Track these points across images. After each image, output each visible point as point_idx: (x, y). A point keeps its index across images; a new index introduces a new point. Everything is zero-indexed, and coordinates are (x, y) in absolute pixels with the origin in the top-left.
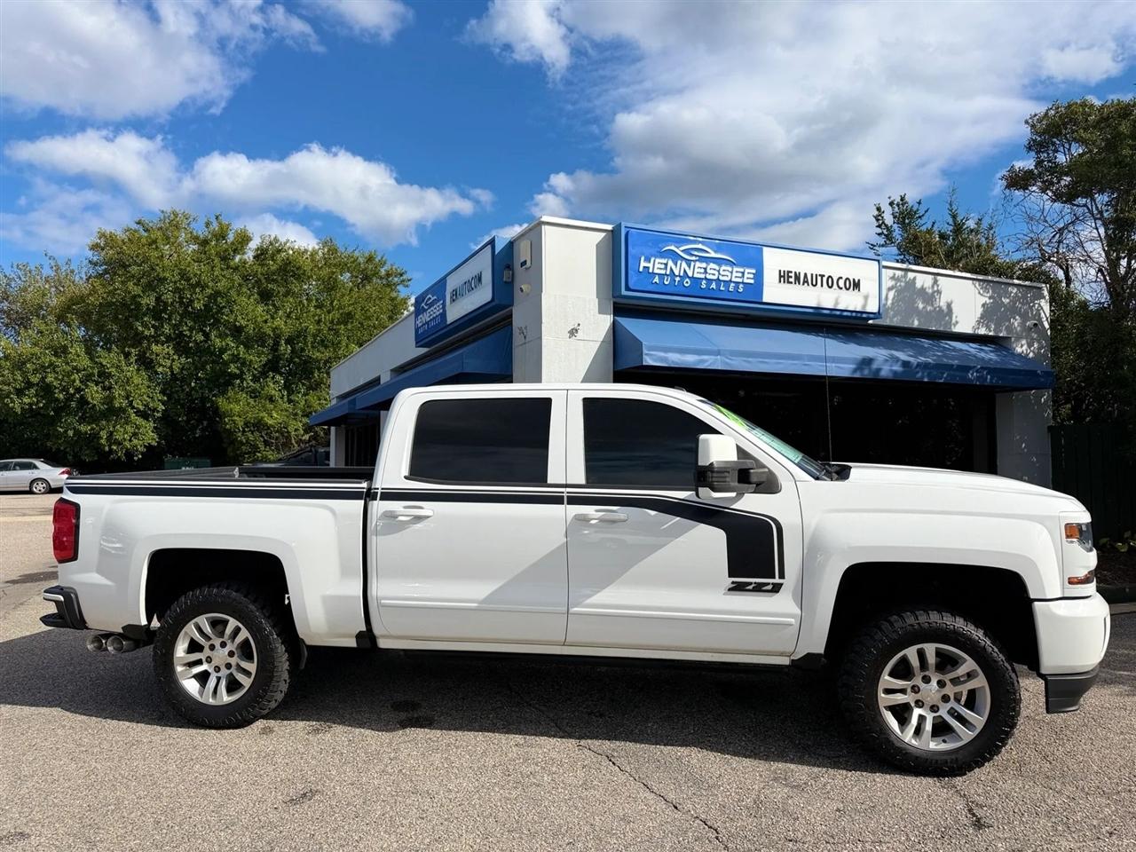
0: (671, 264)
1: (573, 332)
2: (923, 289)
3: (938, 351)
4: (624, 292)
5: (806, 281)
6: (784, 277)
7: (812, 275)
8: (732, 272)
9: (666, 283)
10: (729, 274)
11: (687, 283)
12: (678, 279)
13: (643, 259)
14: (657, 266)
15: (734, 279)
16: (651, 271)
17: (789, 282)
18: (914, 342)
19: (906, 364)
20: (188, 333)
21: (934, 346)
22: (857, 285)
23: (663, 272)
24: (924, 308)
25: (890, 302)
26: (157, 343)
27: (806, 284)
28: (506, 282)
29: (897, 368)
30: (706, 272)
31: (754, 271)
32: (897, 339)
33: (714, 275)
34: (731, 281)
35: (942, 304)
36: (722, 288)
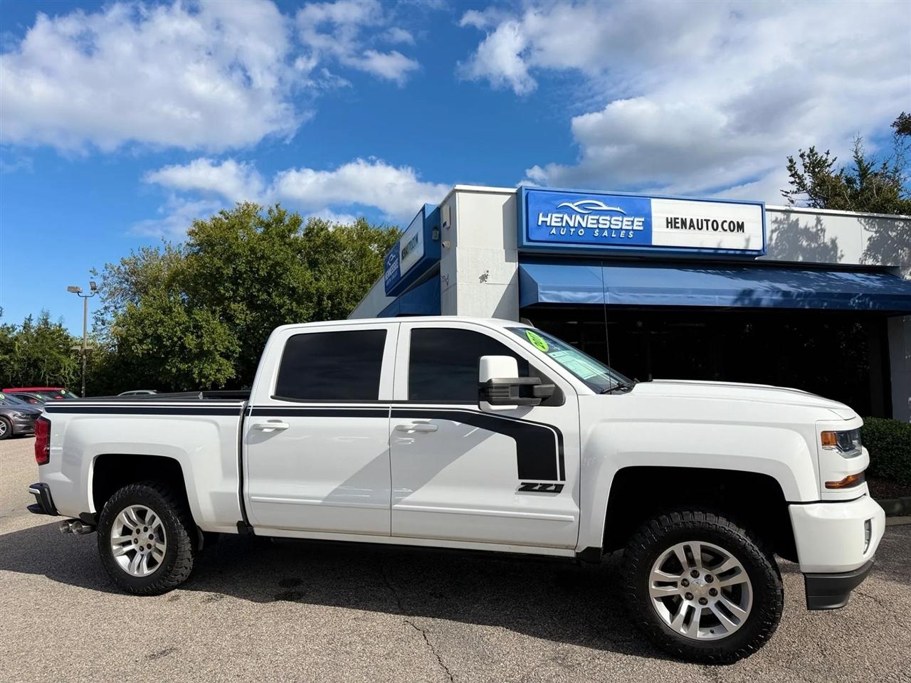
0: (566, 217)
1: (484, 278)
2: (806, 229)
3: (823, 282)
4: (525, 243)
5: (692, 226)
6: (672, 223)
7: (698, 220)
8: (622, 222)
9: (562, 233)
10: (620, 223)
11: (581, 232)
12: (572, 230)
13: (541, 215)
14: (554, 219)
15: (624, 227)
16: (548, 224)
17: (676, 227)
18: (800, 274)
19: (786, 294)
20: (256, 294)
21: (821, 277)
22: (741, 227)
23: (559, 224)
24: (808, 245)
25: (774, 242)
26: (235, 302)
27: (692, 228)
28: (434, 240)
29: (778, 297)
30: (598, 223)
31: (643, 220)
32: (784, 272)
33: (606, 224)
34: (621, 229)
35: (825, 241)
36: (613, 236)
